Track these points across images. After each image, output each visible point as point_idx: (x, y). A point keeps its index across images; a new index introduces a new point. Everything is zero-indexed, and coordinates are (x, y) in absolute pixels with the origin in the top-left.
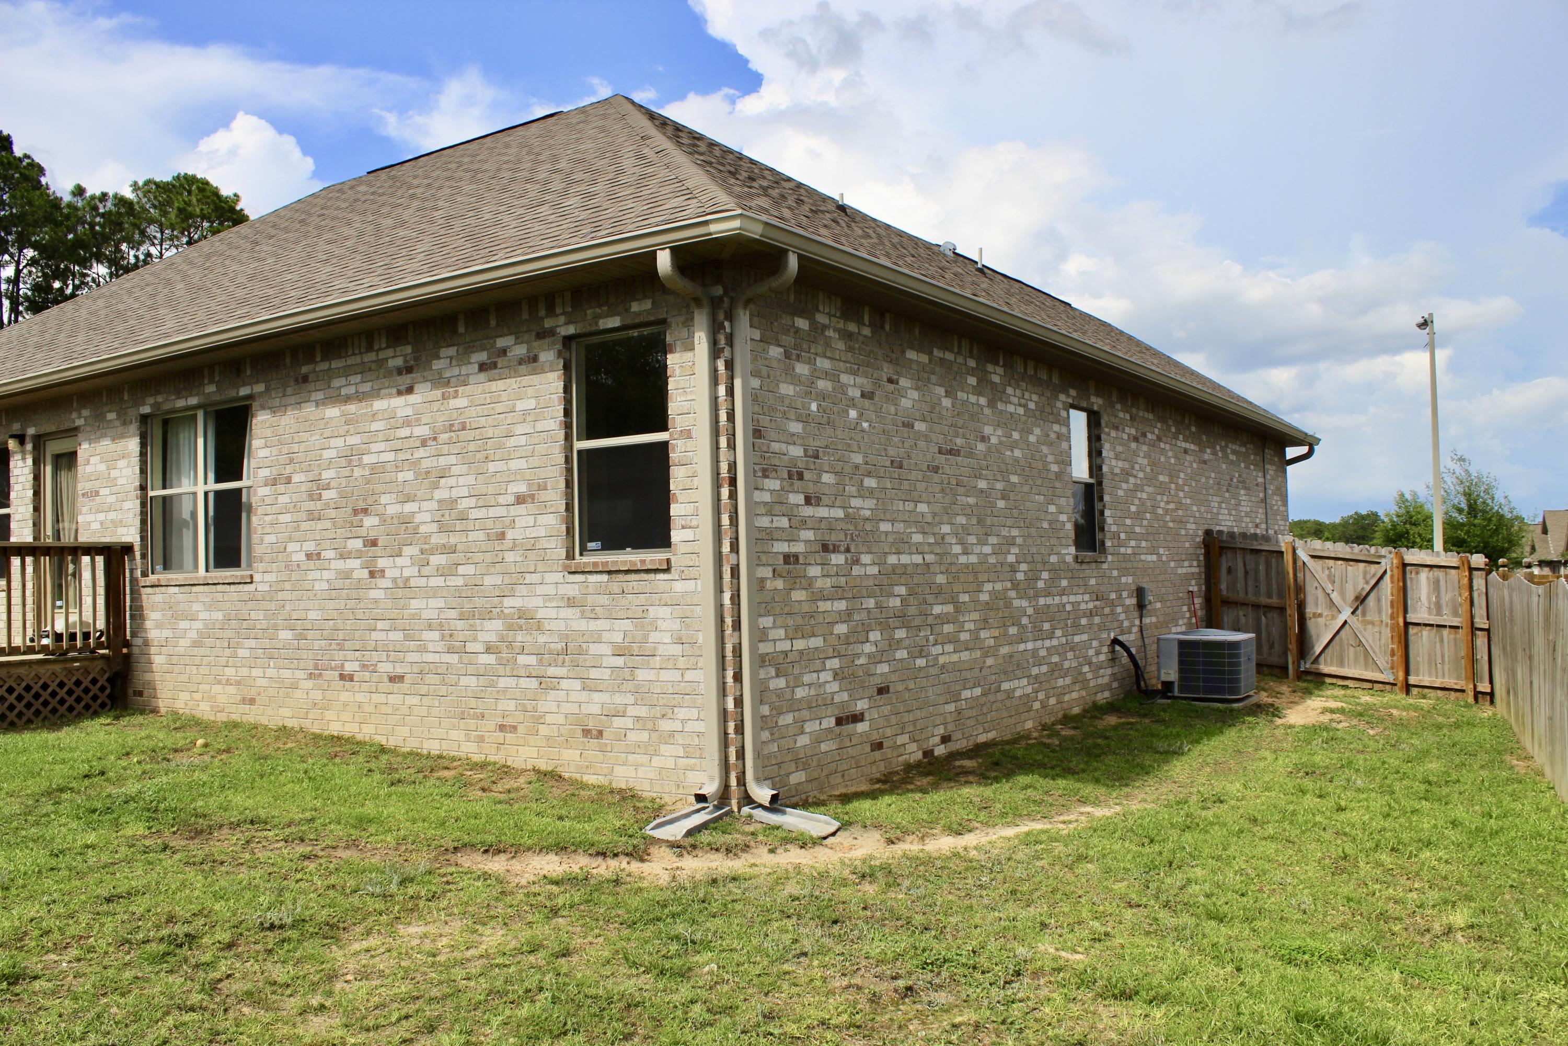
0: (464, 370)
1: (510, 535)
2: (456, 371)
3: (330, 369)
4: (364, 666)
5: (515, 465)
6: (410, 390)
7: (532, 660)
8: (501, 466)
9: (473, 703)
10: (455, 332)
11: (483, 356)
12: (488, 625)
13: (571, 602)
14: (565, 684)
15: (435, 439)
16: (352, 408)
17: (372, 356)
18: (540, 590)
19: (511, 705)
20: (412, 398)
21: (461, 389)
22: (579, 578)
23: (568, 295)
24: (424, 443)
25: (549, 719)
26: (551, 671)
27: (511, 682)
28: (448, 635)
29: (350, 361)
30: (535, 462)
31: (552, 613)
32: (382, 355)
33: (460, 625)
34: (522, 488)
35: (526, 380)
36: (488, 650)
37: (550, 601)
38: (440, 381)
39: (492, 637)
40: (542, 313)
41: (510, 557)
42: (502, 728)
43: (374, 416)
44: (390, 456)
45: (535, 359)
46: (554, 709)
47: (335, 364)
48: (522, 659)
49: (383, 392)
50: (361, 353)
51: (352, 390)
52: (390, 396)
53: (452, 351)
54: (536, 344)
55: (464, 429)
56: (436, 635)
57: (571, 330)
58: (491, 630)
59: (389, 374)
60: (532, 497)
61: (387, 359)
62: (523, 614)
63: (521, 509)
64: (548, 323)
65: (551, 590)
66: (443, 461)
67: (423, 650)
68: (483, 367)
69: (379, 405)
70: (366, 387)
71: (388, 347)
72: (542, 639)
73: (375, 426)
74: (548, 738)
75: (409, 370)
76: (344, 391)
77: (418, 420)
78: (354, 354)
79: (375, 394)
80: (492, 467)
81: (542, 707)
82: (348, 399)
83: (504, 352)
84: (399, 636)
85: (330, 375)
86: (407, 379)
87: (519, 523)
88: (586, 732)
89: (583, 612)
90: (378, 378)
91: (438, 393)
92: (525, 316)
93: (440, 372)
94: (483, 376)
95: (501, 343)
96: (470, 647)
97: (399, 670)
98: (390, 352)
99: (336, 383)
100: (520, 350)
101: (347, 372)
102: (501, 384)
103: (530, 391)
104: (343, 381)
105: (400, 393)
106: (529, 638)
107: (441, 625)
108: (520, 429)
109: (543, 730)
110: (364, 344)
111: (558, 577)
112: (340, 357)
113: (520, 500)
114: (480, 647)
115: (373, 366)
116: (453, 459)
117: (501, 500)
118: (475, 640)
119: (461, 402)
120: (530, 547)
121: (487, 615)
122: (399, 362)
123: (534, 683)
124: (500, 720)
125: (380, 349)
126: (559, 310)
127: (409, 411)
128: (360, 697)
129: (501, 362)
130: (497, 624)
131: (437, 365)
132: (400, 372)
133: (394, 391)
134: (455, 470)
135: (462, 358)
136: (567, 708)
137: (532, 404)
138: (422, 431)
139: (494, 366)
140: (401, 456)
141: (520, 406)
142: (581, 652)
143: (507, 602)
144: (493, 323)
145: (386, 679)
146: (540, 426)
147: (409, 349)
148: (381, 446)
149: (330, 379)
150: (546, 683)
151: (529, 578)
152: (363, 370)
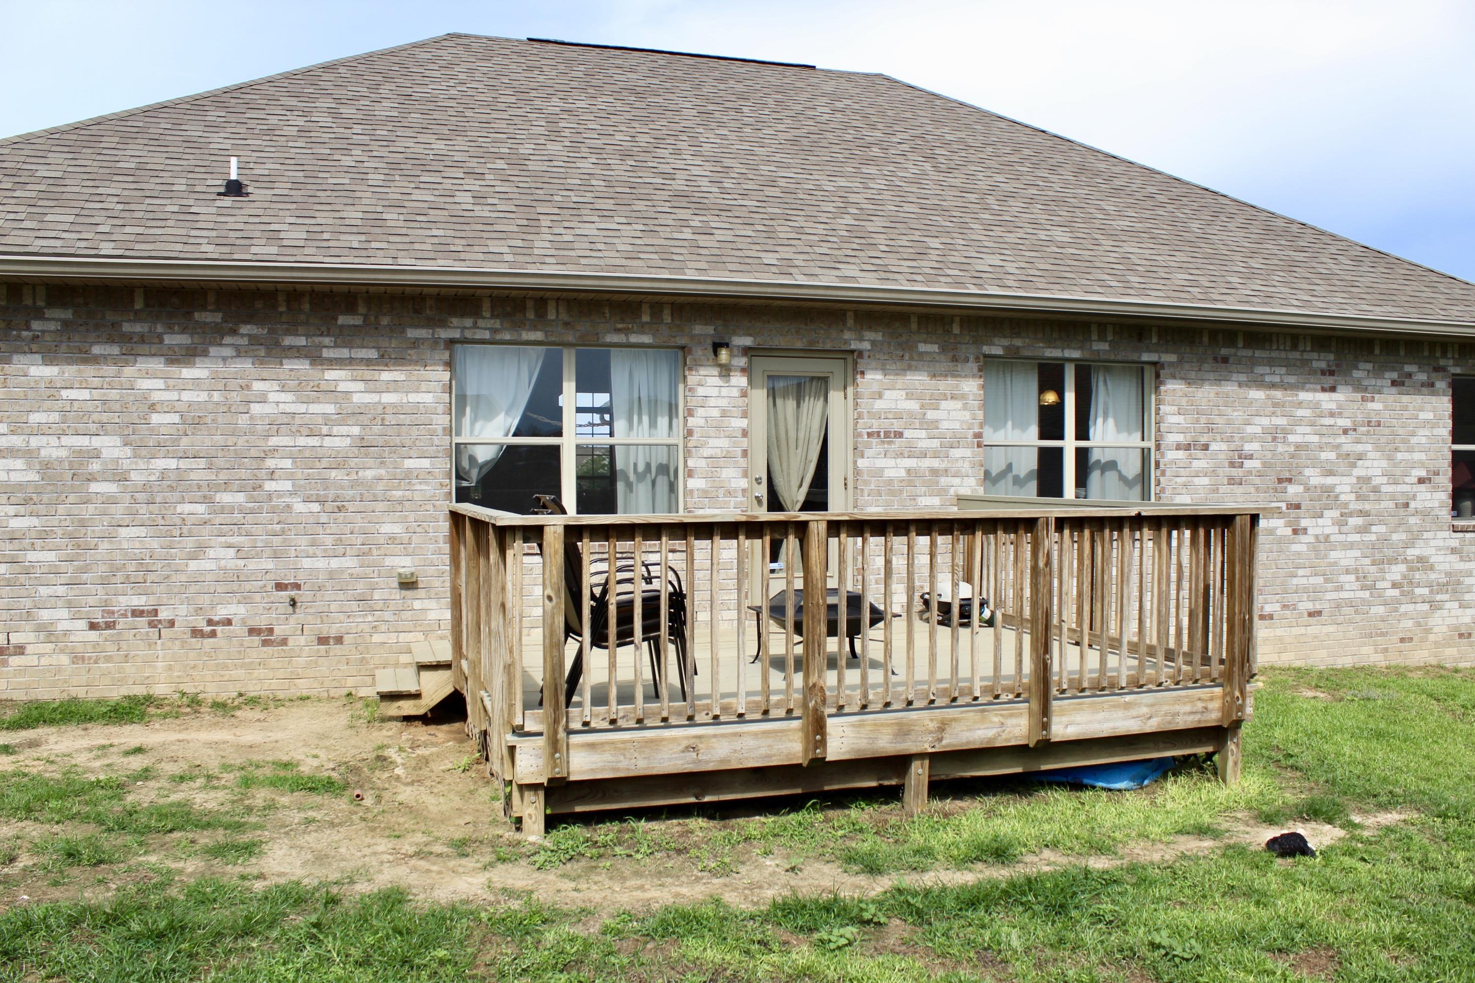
0: (1379, 382)
1: (1413, 505)
2: (1373, 382)
3: (1253, 357)
4: (1284, 606)
5: (1417, 456)
6: (1333, 389)
7: (1425, 591)
8: (1407, 456)
9: (1381, 625)
10: (1371, 352)
11: (1395, 375)
12: (1394, 568)
13: (1454, 551)
14: (1448, 605)
15: (1355, 430)
16: (1278, 394)
17: (1296, 355)
18: (1432, 543)
19: (1410, 624)
20: (1334, 396)
21: (1377, 396)
22: (1460, 535)
23: (1456, 347)
24: (1345, 432)
25: (1435, 630)
26: (1439, 597)
27: (1411, 607)
28: (1361, 577)
29: (1275, 354)
30: (1432, 455)
31: (1441, 558)
32: (1306, 356)
33: (1373, 569)
34: (1423, 473)
35: (1427, 398)
36: (1395, 585)
37: (1440, 550)
38: (1358, 387)
39: (1397, 577)
40: (1438, 354)
41: (1412, 520)
42: (1402, 640)
43: (1300, 405)
44: (1315, 439)
45: (1432, 385)
46: (1440, 622)
47: (1258, 353)
48: (1418, 591)
49: (1308, 386)
50: (1285, 350)
51: (1277, 379)
52: (1315, 390)
53: (1369, 366)
54: (1434, 375)
55: (1379, 426)
56: (1352, 578)
57: (1458, 370)
58: (1397, 572)
59: (1313, 372)
60: (1430, 480)
61: (1311, 360)
62: (1421, 559)
63: (1422, 487)
64: (1442, 362)
65: (1440, 543)
66: (1360, 448)
67: (1340, 589)
68: (1394, 383)
69: (1304, 396)
70: (1292, 379)
71: (1312, 351)
72: (1433, 576)
73: (1300, 413)
74: (1436, 642)
75: (1332, 373)
76: (1268, 379)
77: (1340, 414)
78: (1278, 349)
79: (1299, 387)
80: (1399, 456)
81: (1431, 622)
82: (1273, 386)
83: (1410, 375)
84: (1320, 580)
85: (1253, 362)
86: (1329, 381)
87: (1419, 497)
88: (1461, 635)
89: (1461, 557)
90: (1301, 374)
91: (1359, 396)
92: (1426, 353)
93: (1359, 380)
94: (1394, 390)
95: (1408, 368)
96: (1379, 585)
97: (1318, 607)
98: (1315, 355)
99: (1259, 370)
100: (1422, 377)
101: (1271, 363)
102: (1405, 399)
103: (1428, 406)
104: (1267, 370)
105: (1324, 390)
106: (1424, 576)
107: (1357, 570)
108: (1421, 432)
109: (1431, 637)
110: (1289, 343)
111: (1446, 534)
112: (1264, 349)
113: (1421, 481)
114: (1387, 584)
115: (1298, 363)
116: (1369, 447)
117: (1407, 479)
118: (1384, 579)
119: (1376, 406)
120: (1424, 514)
121: (1393, 561)
122: (1323, 365)
123: (1426, 607)
124: (1401, 635)
125: (1305, 351)
126: (1450, 355)
127: (1333, 406)
128: (1279, 632)
129: (1407, 382)
130: (1402, 568)
131: (1356, 374)
132: (1323, 373)
133: (1319, 387)
134: (1370, 455)
135: (1378, 373)
136: (1449, 621)
137: (1431, 416)
138: (1346, 423)
139: (1402, 384)
140: (1325, 440)
141: (1422, 416)
142: (1459, 583)
143: (1410, 552)
144: (1402, 353)
145: (1306, 615)
146: (1436, 431)
147: (1331, 357)
148: (1308, 429)
149: (1254, 365)
150: (1435, 606)
151: (1426, 535)
152: (1288, 364)
